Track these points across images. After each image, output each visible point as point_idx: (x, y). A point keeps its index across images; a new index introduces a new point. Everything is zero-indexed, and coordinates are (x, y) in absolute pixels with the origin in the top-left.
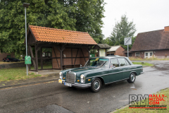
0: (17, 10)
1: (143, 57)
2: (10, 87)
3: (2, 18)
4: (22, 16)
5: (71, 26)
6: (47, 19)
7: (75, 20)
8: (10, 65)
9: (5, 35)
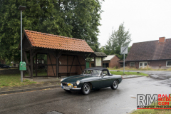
1: (137, 68)
2: (4, 93)
4: (16, 20)
5: (67, 33)
6: (42, 24)
7: (72, 27)
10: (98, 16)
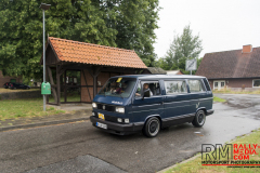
0: (29, 12)
2: (20, 127)
3: (6, 24)
4: (37, 22)
5: (110, 41)
6: (74, 27)
7: (116, 32)
8: (17, 94)
9: (10, 49)
10: (155, 14)
